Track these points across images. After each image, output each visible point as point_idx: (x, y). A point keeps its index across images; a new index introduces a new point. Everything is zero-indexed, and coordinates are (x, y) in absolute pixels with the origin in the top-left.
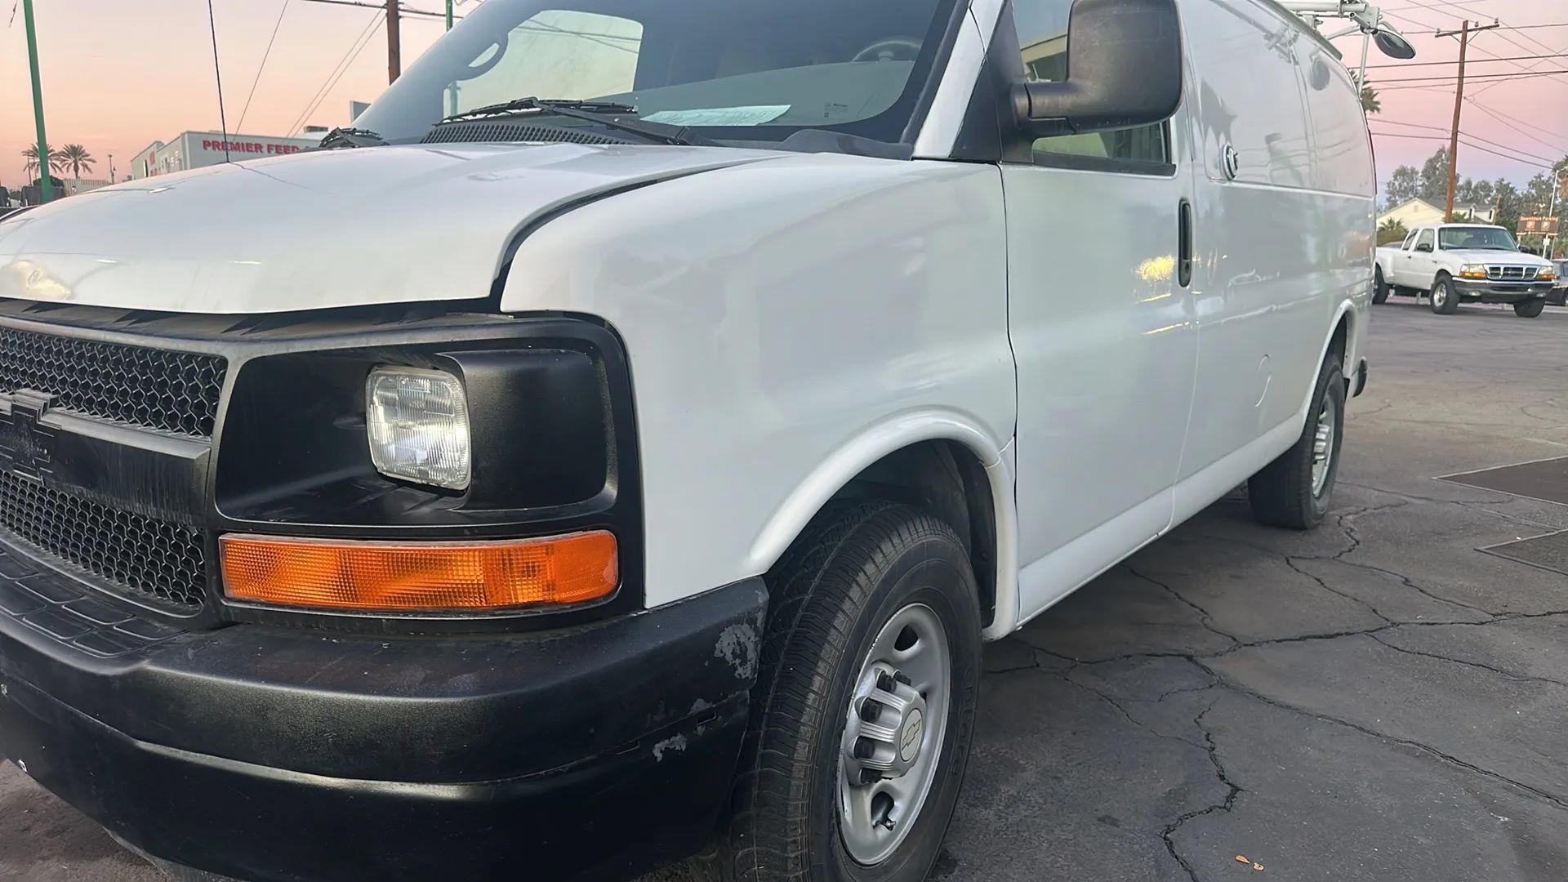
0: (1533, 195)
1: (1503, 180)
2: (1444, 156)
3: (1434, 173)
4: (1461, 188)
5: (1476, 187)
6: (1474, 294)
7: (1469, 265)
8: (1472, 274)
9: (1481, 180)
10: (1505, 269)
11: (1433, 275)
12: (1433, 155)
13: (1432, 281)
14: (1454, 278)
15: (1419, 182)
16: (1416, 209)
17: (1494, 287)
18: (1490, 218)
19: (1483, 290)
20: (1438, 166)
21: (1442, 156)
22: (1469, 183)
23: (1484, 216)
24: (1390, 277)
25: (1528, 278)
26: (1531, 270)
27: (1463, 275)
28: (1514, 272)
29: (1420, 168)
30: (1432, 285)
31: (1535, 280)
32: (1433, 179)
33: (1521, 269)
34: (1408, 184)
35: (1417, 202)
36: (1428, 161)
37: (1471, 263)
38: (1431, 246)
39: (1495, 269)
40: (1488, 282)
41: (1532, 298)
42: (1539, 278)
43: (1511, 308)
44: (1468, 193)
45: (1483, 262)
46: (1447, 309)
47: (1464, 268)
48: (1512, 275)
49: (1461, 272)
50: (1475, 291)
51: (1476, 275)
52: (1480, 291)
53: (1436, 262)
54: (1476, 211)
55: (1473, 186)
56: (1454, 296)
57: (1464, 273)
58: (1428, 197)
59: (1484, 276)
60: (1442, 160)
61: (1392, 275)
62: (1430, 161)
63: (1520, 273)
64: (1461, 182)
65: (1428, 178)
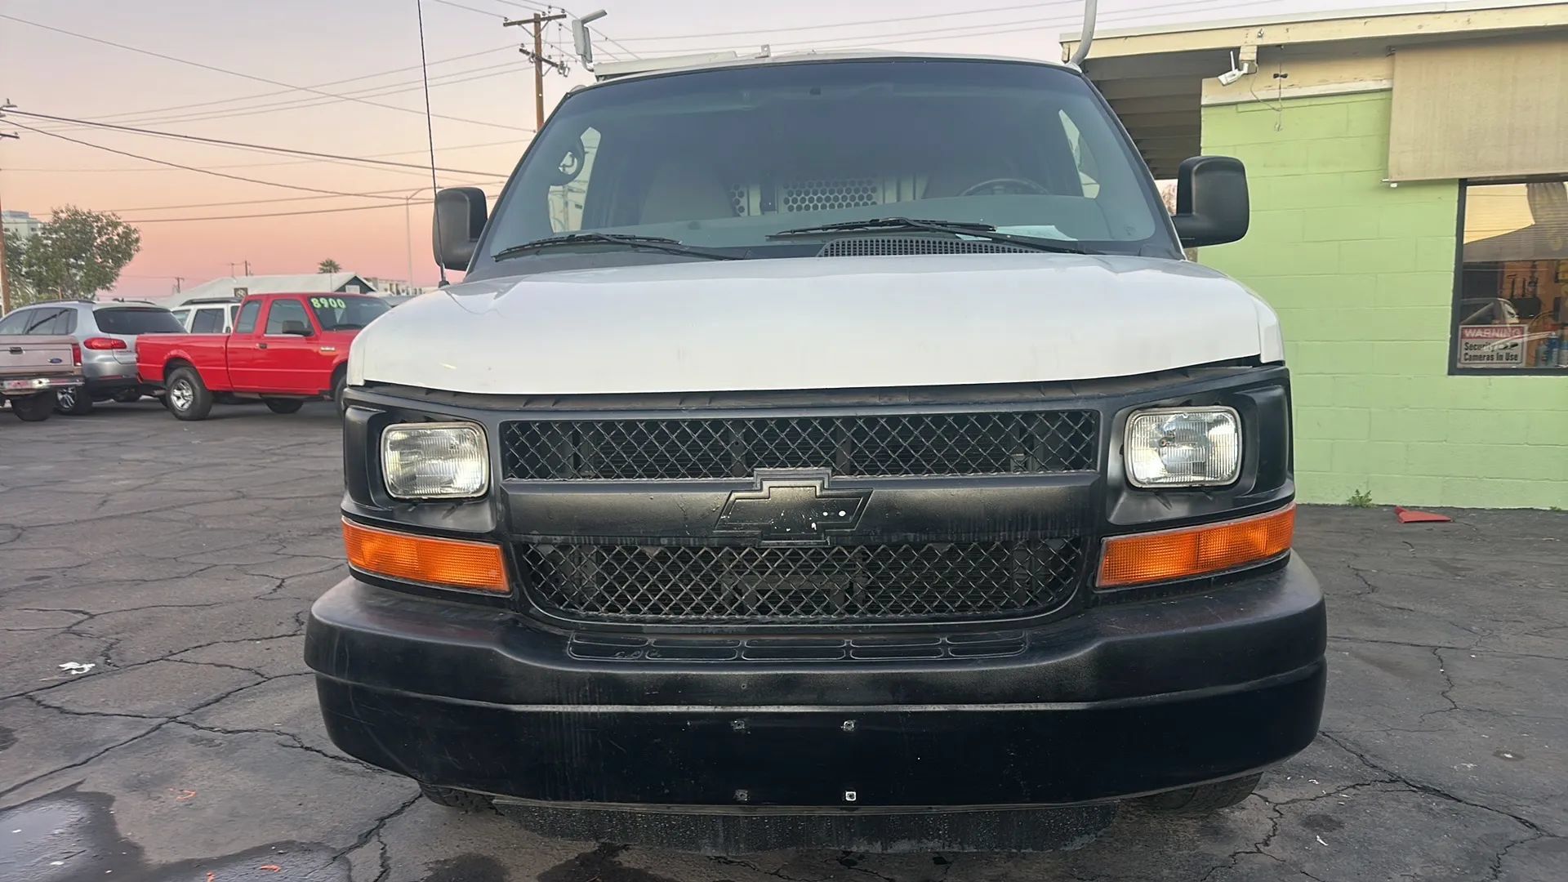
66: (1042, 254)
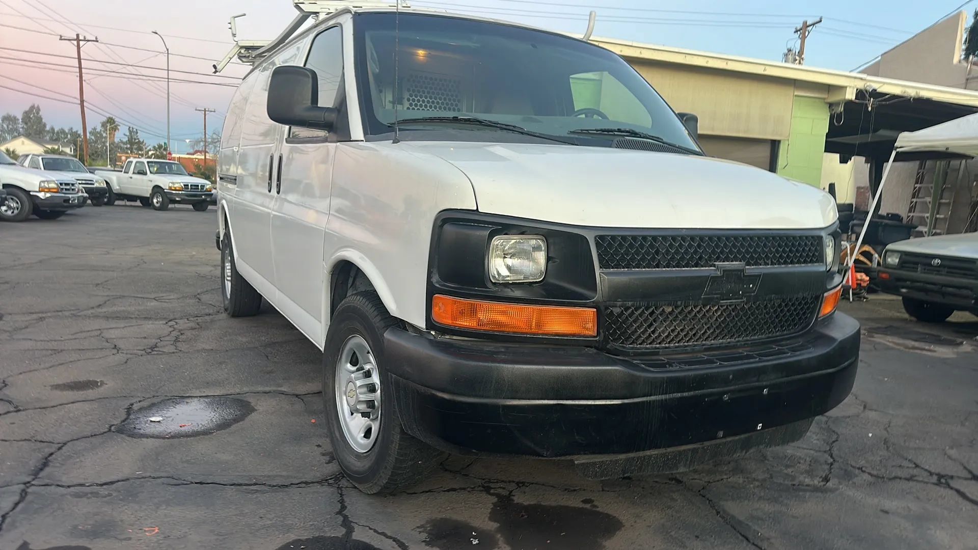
0: (93, 140)
1: (72, 128)
2: (35, 111)
3: (30, 121)
4: (48, 132)
5: (58, 132)
6: (177, 199)
7: (173, 183)
8: (175, 188)
9: (60, 128)
10: (191, 185)
11: (151, 188)
12: (27, 109)
13: (150, 192)
14: (165, 191)
15: (20, 126)
16: (23, 143)
17: (187, 195)
18: (71, 151)
19: (182, 197)
20: (31, 116)
21: (33, 111)
22: (53, 129)
23: (67, 150)
24: (117, 189)
25: (202, 190)
26: (203, 186)
27: (170, 188)
28: (195, 187)
29: (20, 117)
30: (150, 194)
31: (205, 191)
32: (29, 124)
33: (198, 186)
34: (12, 126)
35: (22, 139)
36: (24, 113)
37: (174, 181)
38: (145, 171)
39: (186, 186)
40: (183, 192)
41: (204, 200)
42: (207, 191)
43: (191, 207)
44: (53, 135)
45: (180, 182)
46: (163, 208)
47: (171, 185)
48: (194, 189)
49: (169, 187)
50: (178, 198)
51: (177, 189)
52: (181, 198)
53: (151, 181)
54: (62, 147)
55: (56, 131)
56: (166, 200)
57: (171, 187)
58: (28, 136)
59: (181, 189)
60: (34, 114)
61: (118, 187)
62: (26, 112)
63: (197, 187)
64: (48, 128)
65: (26, 124)
66: (697, 156)
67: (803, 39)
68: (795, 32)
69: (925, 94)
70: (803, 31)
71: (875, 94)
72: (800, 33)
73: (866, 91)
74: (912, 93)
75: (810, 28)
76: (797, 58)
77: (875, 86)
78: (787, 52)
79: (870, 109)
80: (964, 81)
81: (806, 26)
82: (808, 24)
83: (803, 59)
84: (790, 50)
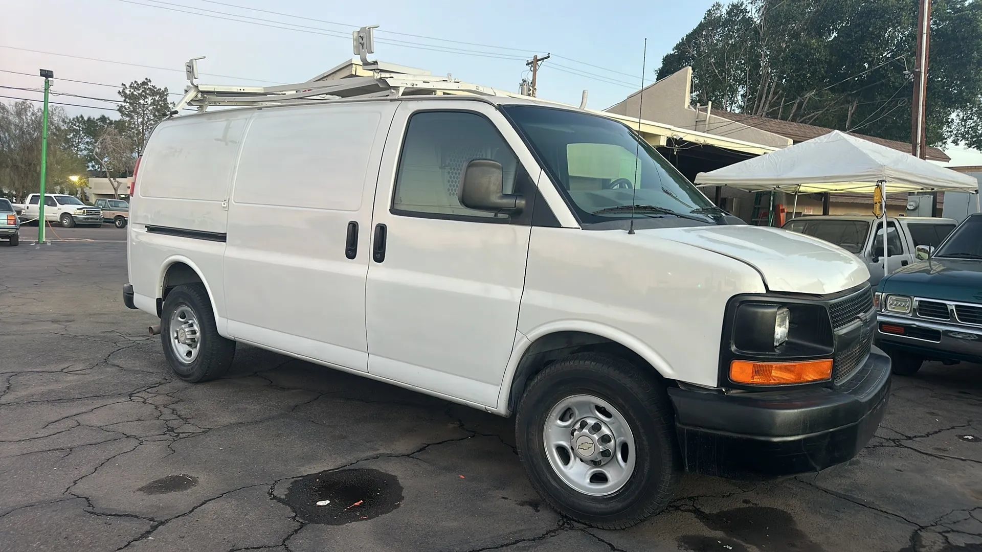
67: (535, 72)
68: (527, 65)
69: (710, 142)
70: (534, 64)
71: (681, 142)
72: (532, 66)
73: (673, 139)
74: (701, 141)
75: (539, 63)
76: (531, 88)
77: (681, 135)
78: (522, 82)
79: (675, 153)
80: (695, 123)
81: (536, 60)
82: (538, 58)
83: (535, 89)
84: (524, 81)
